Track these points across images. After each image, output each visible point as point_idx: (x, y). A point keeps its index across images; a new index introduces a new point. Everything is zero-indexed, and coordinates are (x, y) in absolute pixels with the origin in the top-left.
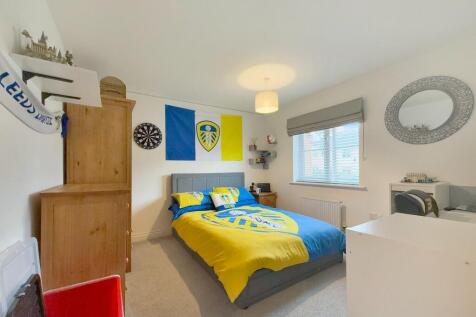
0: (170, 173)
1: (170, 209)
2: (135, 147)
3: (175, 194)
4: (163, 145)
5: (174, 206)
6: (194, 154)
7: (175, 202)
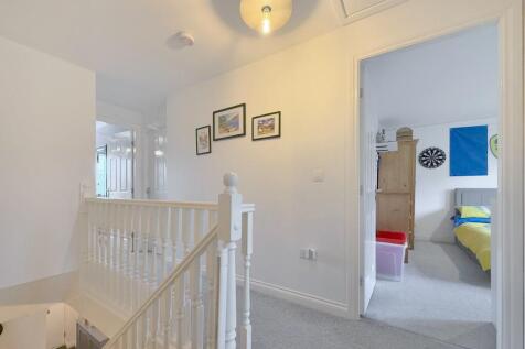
0: (454, 188)
1: (453, 218)
2: (419, 168)
3: (458, 206)
4: (446, 164)
5: (457, 217)
6: (486, 169)
7: (458, 213)
